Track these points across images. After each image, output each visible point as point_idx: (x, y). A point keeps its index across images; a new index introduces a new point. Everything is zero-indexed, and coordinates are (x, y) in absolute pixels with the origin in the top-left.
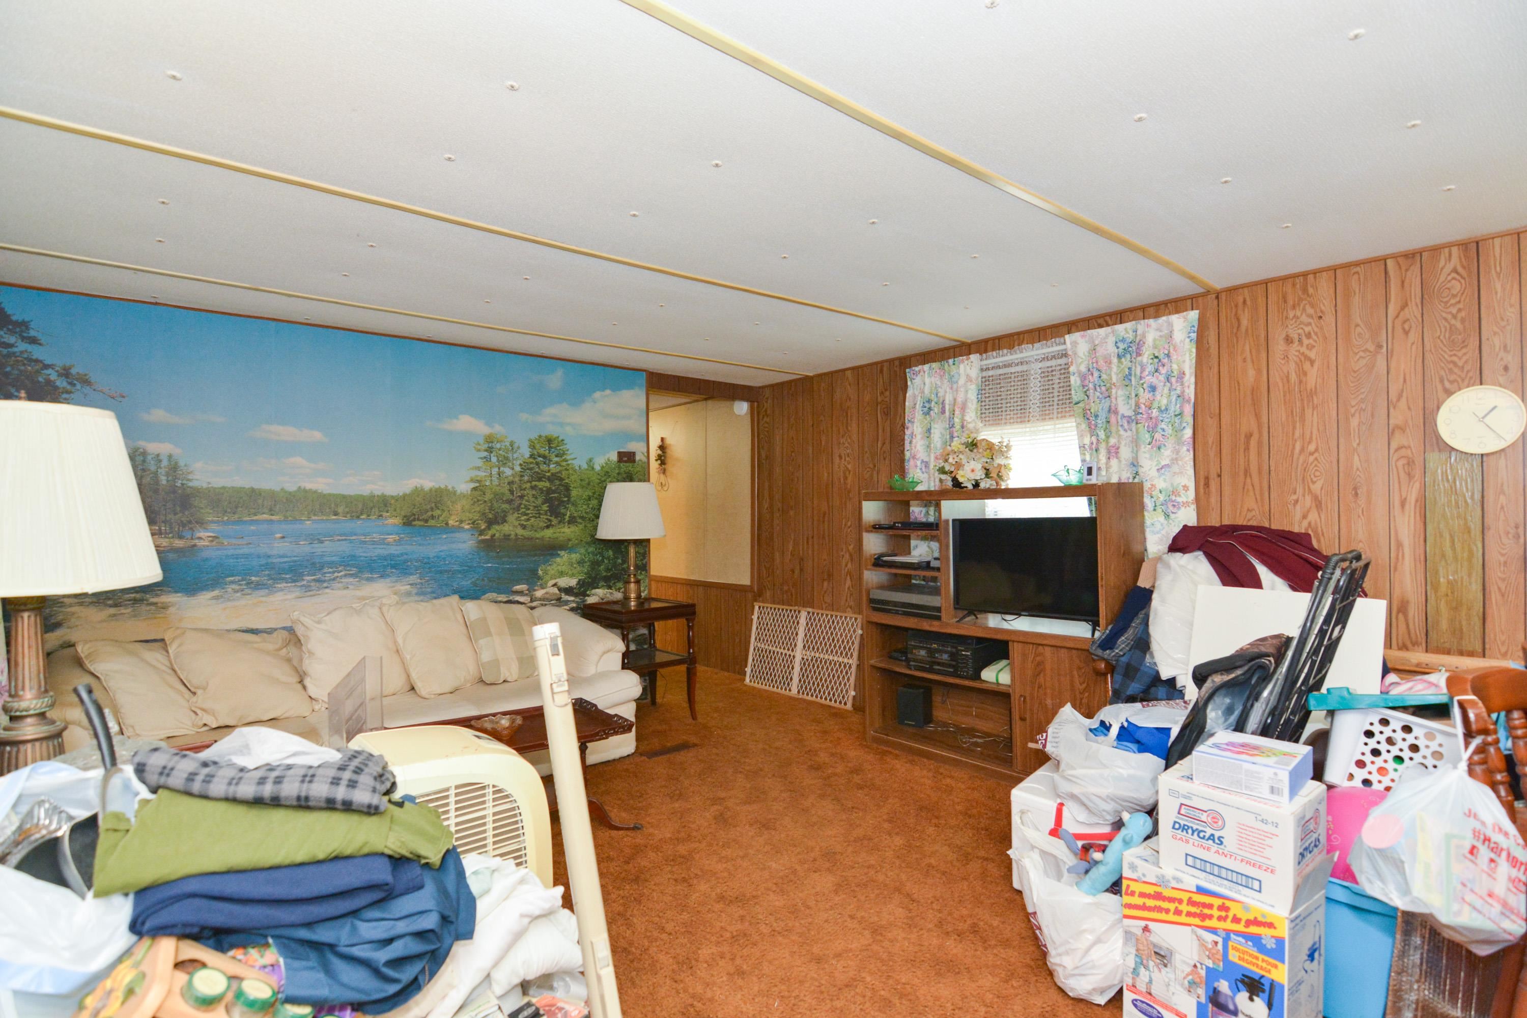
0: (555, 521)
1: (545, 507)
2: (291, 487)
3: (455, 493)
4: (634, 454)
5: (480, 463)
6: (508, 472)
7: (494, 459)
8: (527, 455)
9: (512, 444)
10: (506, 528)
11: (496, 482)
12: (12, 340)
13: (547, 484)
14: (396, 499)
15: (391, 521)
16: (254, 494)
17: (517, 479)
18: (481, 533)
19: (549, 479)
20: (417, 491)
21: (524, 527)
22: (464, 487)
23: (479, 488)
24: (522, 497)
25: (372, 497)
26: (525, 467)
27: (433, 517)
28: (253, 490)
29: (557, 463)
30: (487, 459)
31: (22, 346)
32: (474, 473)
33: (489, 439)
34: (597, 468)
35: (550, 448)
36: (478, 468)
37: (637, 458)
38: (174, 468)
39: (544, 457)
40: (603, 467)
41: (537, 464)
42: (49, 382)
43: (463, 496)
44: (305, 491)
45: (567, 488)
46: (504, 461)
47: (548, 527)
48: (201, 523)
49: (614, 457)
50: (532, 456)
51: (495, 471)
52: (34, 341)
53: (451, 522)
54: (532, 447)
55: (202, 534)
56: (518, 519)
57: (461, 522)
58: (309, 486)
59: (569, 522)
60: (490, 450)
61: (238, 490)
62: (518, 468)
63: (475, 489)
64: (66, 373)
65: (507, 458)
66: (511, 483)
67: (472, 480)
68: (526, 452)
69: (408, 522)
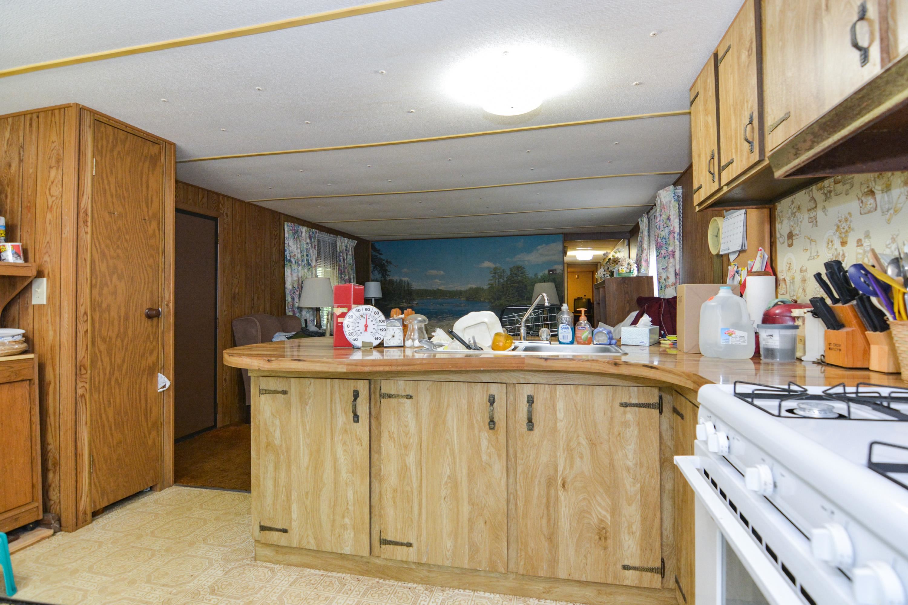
0: (520, 299)
1: (516, 294)
2: (435, 289)
3: (483, 289)
4: (556, 270)
5: (492, 278)
6: (502, 281)
7: (497, 276)
8: (509, 274)
9: (503, 270)
10: (501, 302)
11: (497, 284)
12: (377, 254)
13: (517, 285)
14: (464, 291)
15: (463, 299)
16: (426, 291)
17: (505, 283)
18: (492, 303)
19: (518, 283)
20: (471, 289)
21: (508, 301)
22: (486, 287)
23: (491, 287)
24: (507, 290)
25: (457, 291)
26: (508, 279)
27: (475, 298)
28: (426, 290)
29: (522, 276)
30: (494, 277)
31: (379, 256)
32: (490, 282)
33: (495, 269)
34: (539, 277)
35: (518, 270)
36: (491, 280)
37: (558, 272)
38: (408, 284)
39: (516, 274)
40: (541, 277)
41: (513, 277)
42: (384, 264)
43: (486, 290)
44: (439, 290)
45: (526, 285)
46: (500, 277)
47: (517, 301)
48: (414, 300)
49: (546, 272)
50: (511, 274)
51: (497, 281)
52: (381, 254)
53: (482, 299)
54: (511, 270)
55: (415, 303)
56: (505, 298)
57: (485, 299)
58: (440, 288)
59: (527, 299)
60: (495, 273)
61: (423, 290)
62: (505, 279)
63: (489, 288)
64: (387, 261)
65: (501, 276)
66: (503, 285)
67: (489, 284)
68: (509, 272)
69: (468, 299)
